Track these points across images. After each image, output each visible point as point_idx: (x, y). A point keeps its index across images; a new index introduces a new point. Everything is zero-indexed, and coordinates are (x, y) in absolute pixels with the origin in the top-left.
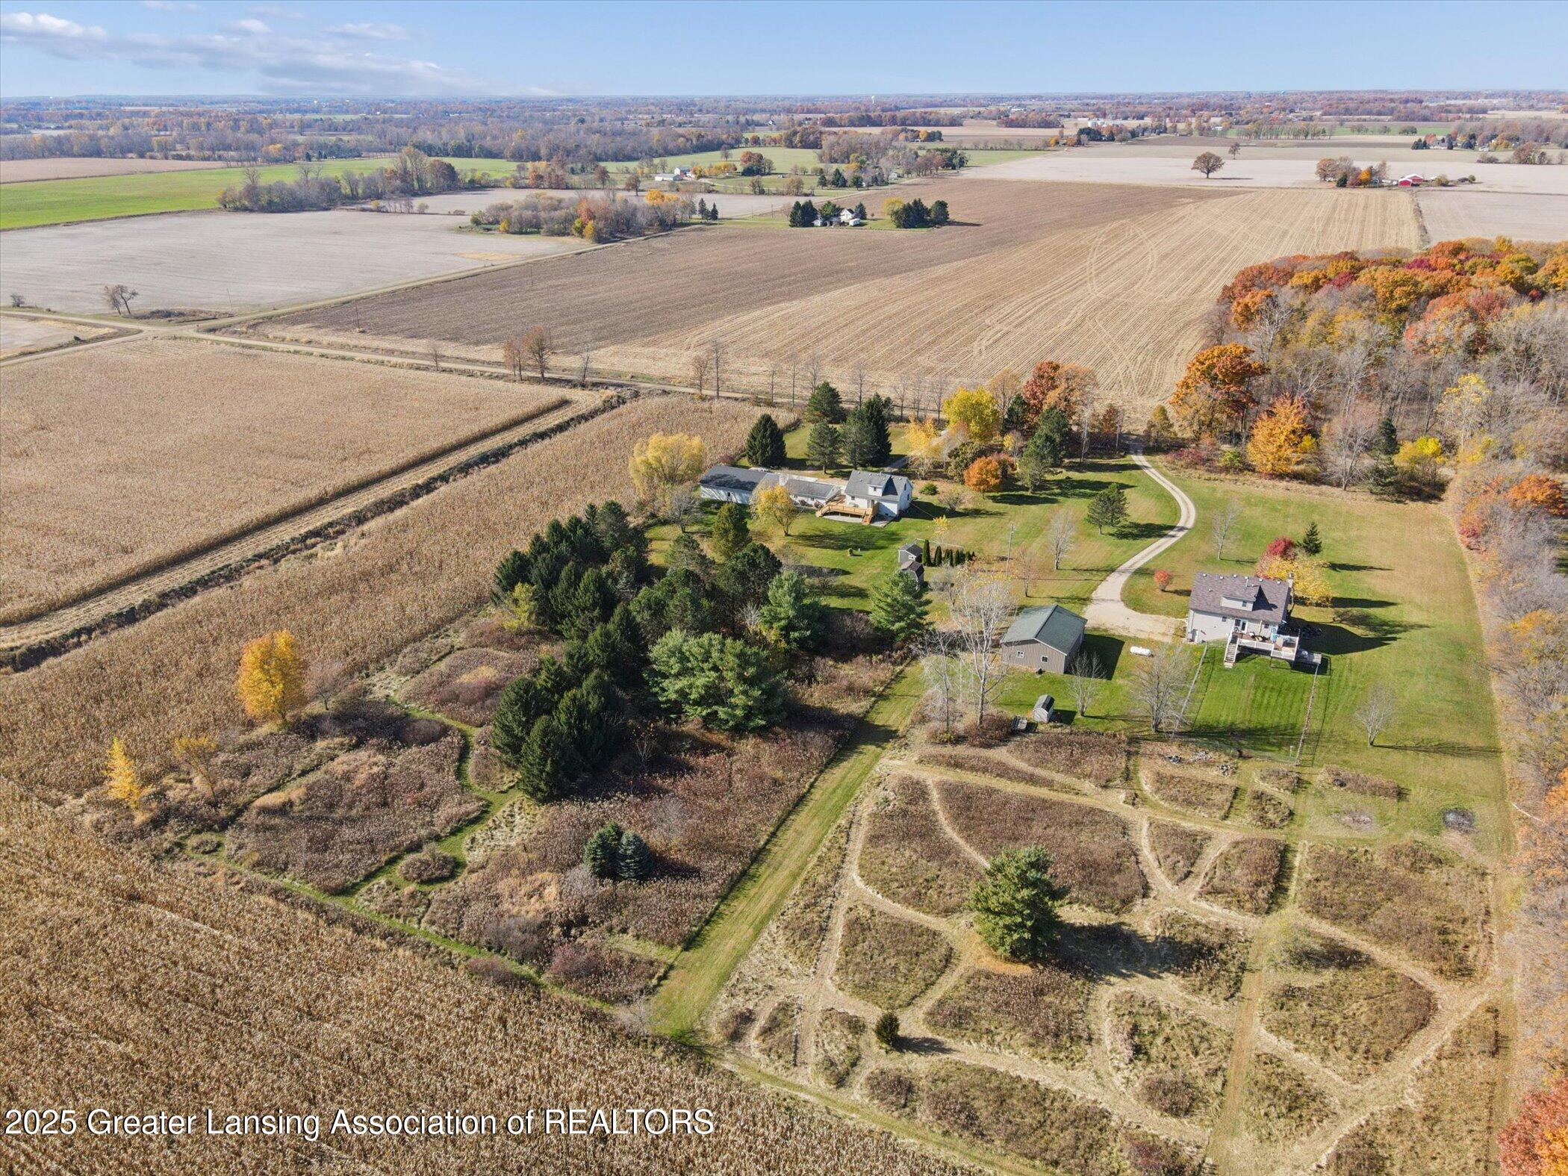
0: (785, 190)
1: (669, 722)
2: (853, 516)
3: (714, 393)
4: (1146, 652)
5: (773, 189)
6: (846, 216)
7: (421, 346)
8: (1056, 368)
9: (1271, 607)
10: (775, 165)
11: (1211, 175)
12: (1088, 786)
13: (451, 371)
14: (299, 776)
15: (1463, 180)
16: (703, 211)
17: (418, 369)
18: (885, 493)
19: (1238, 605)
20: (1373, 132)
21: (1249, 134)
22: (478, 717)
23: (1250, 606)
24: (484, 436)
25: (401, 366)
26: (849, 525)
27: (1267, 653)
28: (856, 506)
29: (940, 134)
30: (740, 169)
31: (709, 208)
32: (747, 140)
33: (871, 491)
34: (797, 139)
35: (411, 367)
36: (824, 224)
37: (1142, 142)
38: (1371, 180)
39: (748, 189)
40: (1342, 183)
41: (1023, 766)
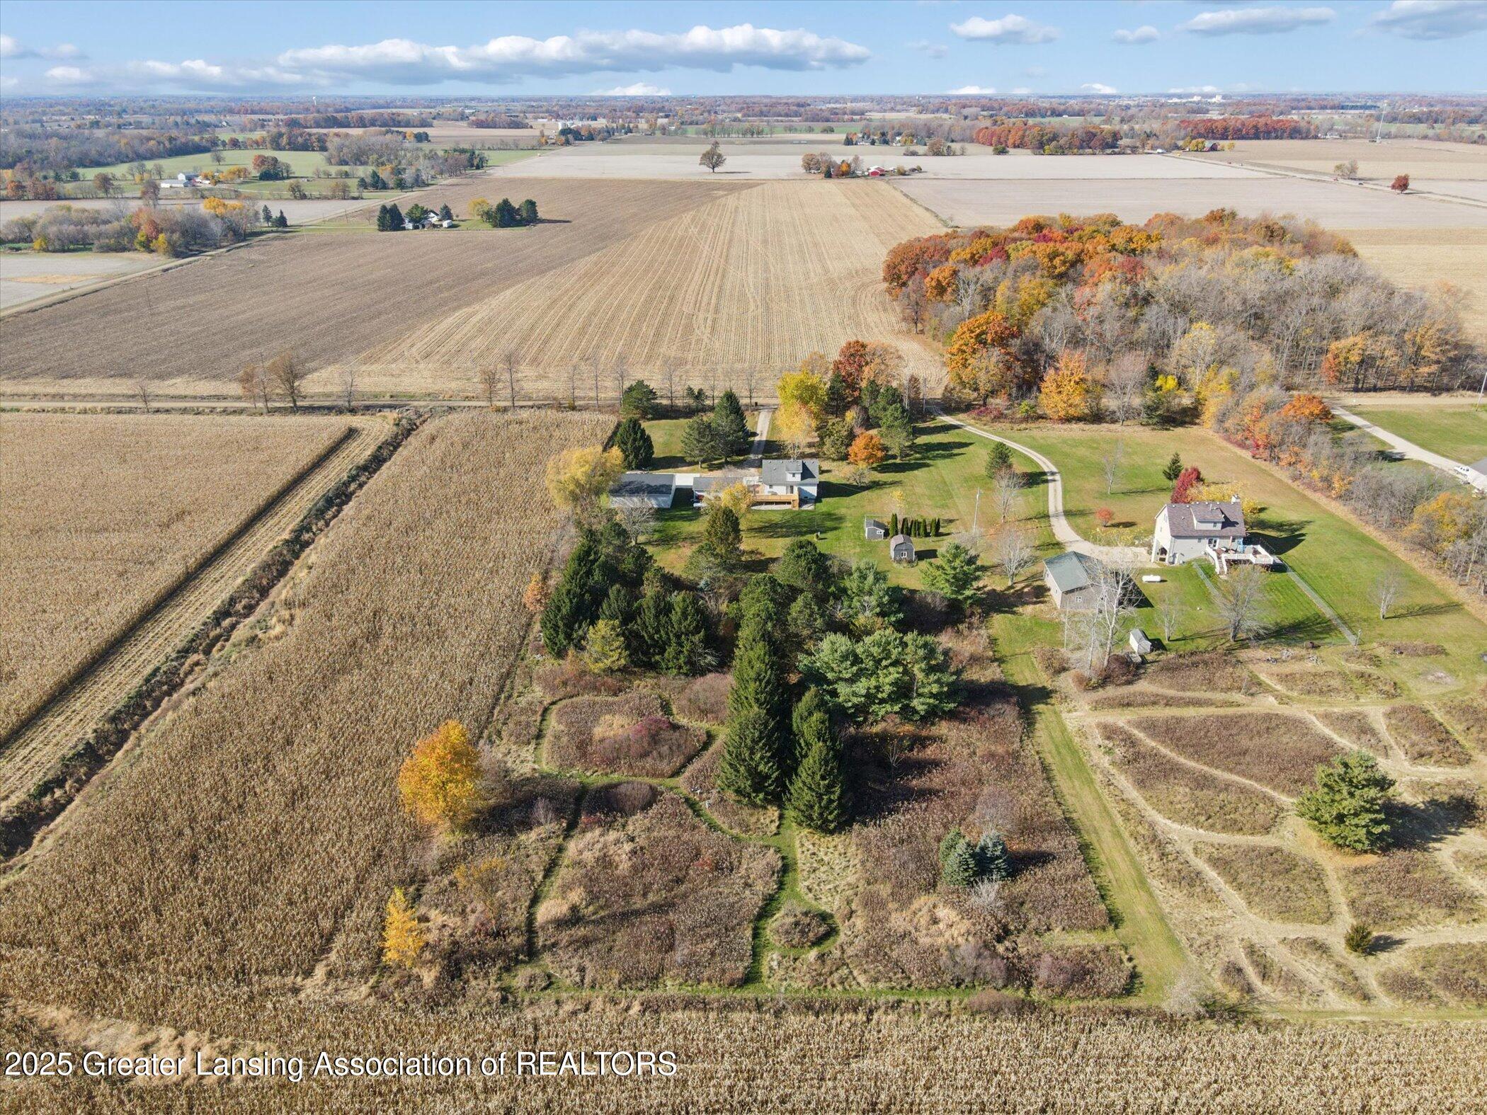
0: (330, 194)
1: (859, 725)
2: (777, 503)
3: (508, 404)
4: (1158, 578)
5: (316, 194)
6: (434, 219)
7: (124, 386)
8: (863, 346)
9: (1234, 524)
10: (293, 168)
11: (716, 170)
12: (1237, 697)
13: (167, 411)
14: (545, 877)
15: (914, 170)
16: (268, 217)
17: (119, 412)
18: (803, 478)
19: (1210, 527)
20: (801, 131)
21: (706, 134)
22: (665, 767)
23: (1219, 526)
24: (300, 479)
25: (94, 411)
26: (785, 512)
27: (1246, 562)
28: (775, 494)
29: (427, 135)
30: (256, 173)
31: (275, 214)
32: (224, 144)
33: (790, 478)
34: (284, 141)
35: (109, 411)
36: (416, 228)
37: (618, 141)
38: (847, 172)
39: (287, 194)
40: (828, 175)
41: (1172, 693)
